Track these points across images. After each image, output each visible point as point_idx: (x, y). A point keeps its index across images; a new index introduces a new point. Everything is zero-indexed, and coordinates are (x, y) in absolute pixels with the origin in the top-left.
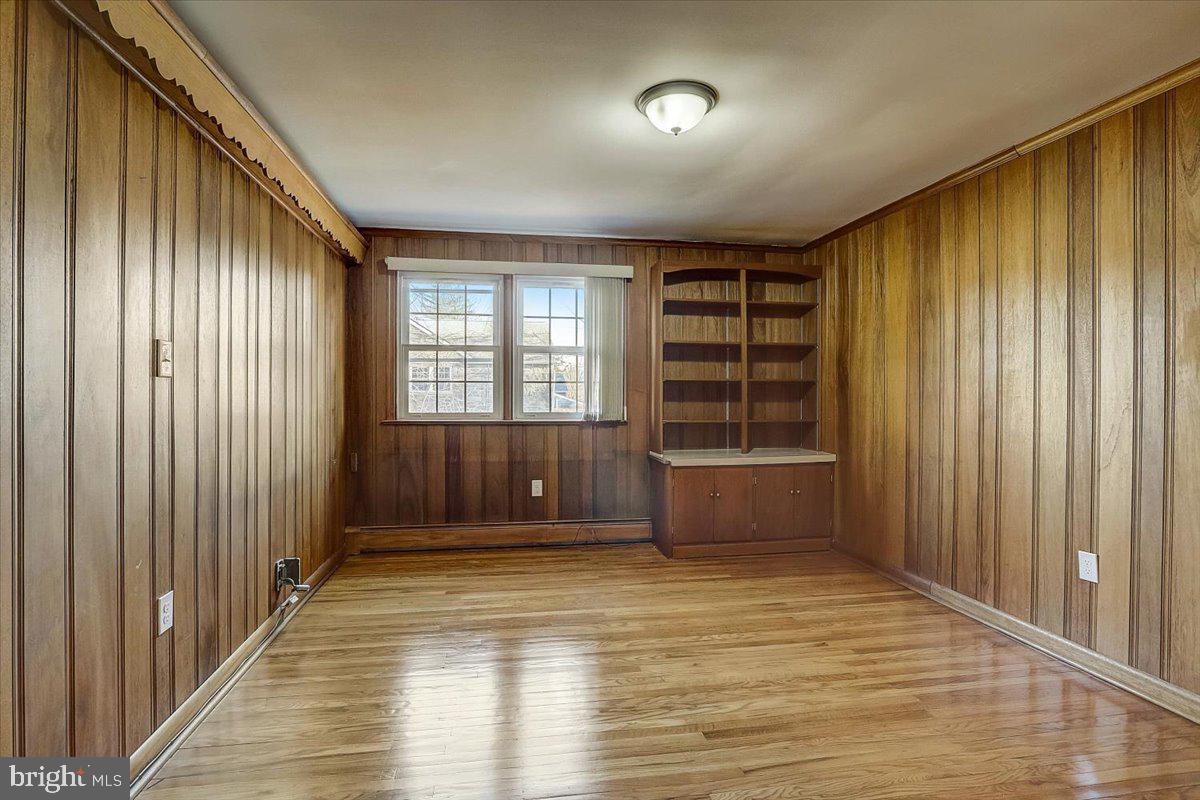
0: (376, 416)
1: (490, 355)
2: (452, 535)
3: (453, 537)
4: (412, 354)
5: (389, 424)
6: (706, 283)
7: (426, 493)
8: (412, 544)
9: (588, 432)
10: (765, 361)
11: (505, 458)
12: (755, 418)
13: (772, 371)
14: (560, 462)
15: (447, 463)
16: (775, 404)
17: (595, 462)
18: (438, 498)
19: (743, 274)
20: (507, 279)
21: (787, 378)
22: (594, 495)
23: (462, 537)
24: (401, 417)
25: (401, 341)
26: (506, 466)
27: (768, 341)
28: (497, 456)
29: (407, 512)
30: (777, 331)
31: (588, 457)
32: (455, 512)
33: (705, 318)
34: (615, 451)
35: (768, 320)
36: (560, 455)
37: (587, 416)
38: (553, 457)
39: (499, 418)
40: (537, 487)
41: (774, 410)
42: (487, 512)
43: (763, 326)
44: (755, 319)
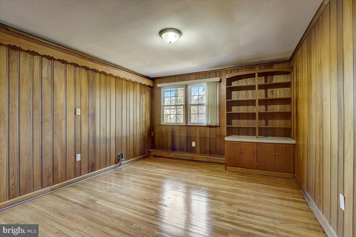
0: (157, 123)
1: (182, 107)
2: (172, 154)
3: (172, 155)
4: (165, 108)
5: (159, 125)
6: (248, 79)
7: (167, 144)
8: (164, 155)
9: (208, 129)
10: (273, 105)
11: (185, 135)
12: (269, 125)
13: (277, 108)
14: (200, 137)
15: (172, 135)
16: (278, 121)
17: (210, 138)
18: (170, 145)
19: (257, 75)
20: (186, 86)
21: (284, 111)
22: (210, 148)
23: (174, 155)
24: (162, 123)
25: (162, 104)
26: (185, 137)
27: (274, 97)
28: (184, 135)
29: (163, 147)
30: (279, 93)
31: (208, 136)
32: (173, 149)
33: (248, 91)
34: (216, 135)
35: (274, 90)
36: (200, 135)
37: (207, 124)
38: (198, 136)
39: (184, 124)
40: (194, 144)
41: (278, 123)
42: (181, 150)
43: (272, 92)
44: (268, 90)
